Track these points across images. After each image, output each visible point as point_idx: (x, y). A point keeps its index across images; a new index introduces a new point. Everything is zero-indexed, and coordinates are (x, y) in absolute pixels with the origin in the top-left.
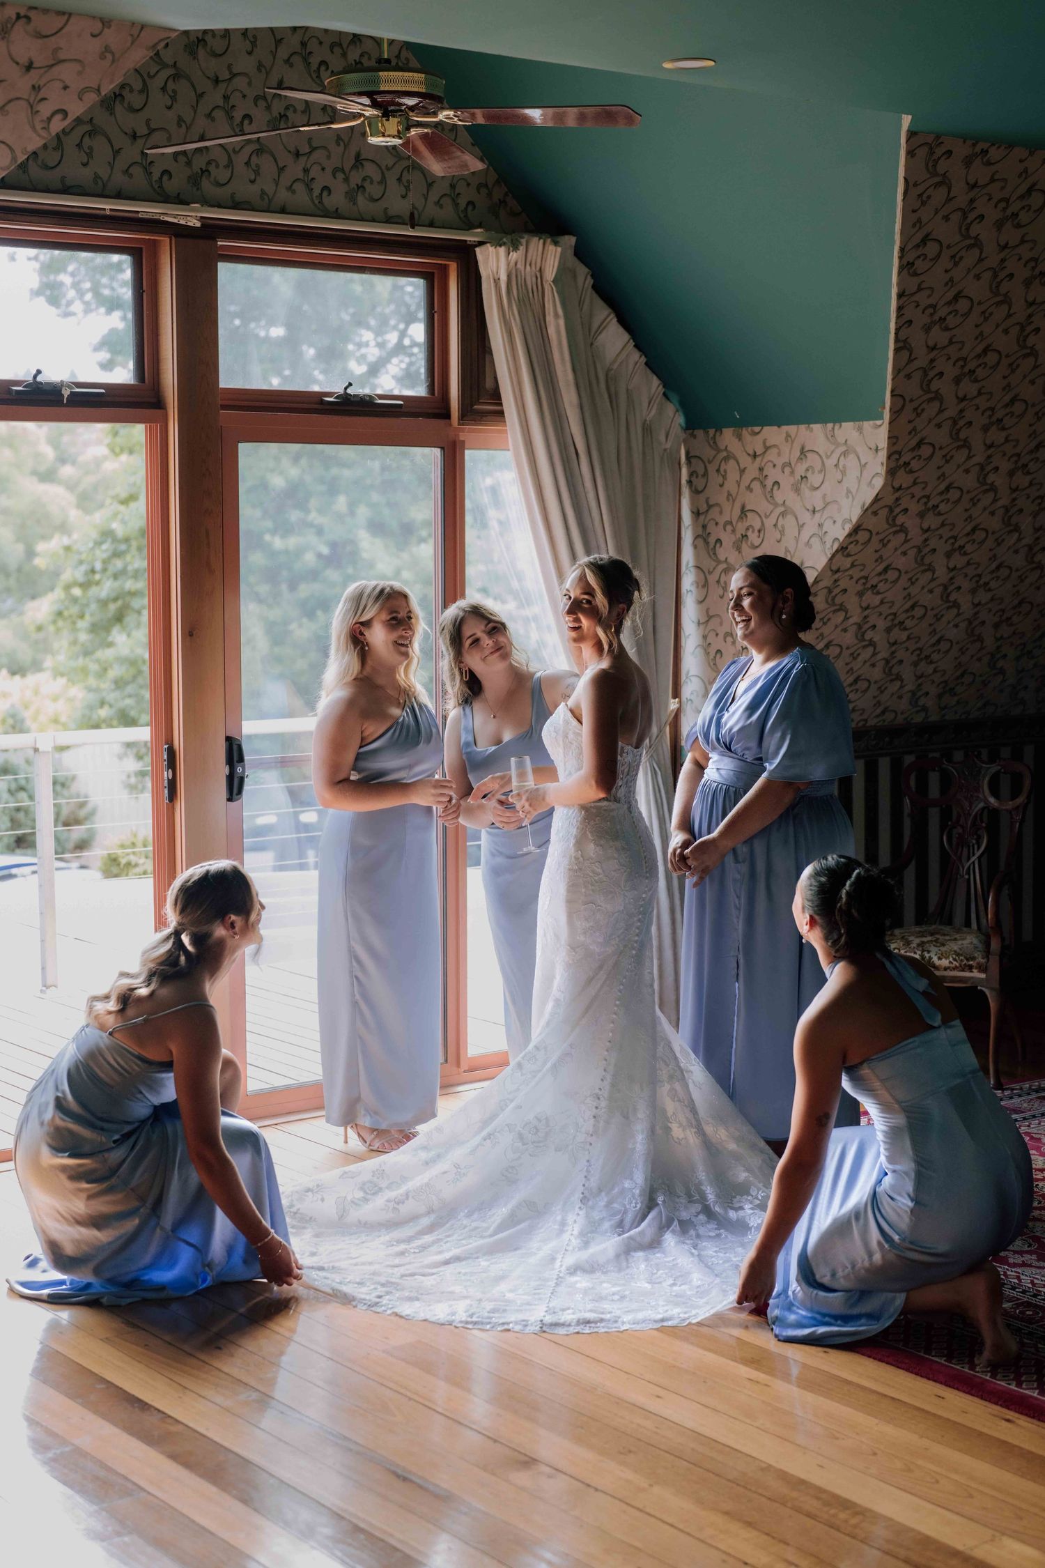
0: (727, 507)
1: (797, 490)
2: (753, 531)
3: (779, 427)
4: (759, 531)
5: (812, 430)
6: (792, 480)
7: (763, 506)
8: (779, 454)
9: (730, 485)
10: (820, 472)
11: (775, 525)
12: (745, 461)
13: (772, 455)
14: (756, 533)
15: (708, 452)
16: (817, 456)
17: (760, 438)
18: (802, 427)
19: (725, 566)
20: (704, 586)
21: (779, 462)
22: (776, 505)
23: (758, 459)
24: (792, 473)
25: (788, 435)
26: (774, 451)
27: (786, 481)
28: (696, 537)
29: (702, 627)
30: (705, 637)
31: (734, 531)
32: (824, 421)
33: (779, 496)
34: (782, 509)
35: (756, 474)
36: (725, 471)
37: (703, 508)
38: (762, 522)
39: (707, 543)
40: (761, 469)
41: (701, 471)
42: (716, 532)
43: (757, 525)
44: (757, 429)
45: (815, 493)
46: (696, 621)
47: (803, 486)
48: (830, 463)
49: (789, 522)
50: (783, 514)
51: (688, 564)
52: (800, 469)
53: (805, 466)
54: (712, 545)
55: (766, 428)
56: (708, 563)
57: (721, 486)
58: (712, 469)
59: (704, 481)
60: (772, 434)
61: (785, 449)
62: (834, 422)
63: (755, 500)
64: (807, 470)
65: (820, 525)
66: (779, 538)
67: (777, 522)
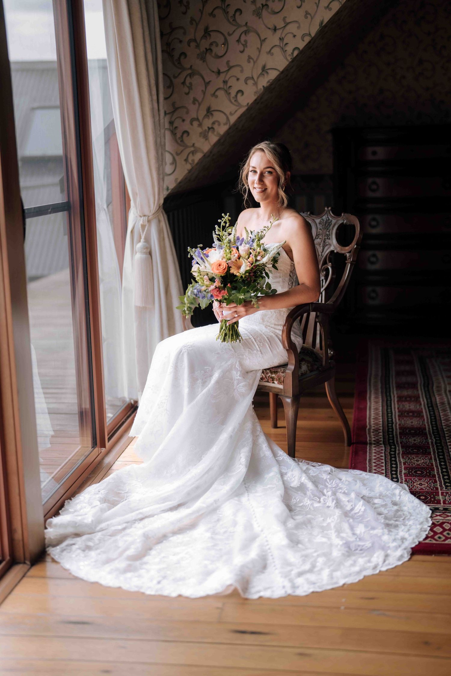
66: (242, 49)
67: (240, 38)
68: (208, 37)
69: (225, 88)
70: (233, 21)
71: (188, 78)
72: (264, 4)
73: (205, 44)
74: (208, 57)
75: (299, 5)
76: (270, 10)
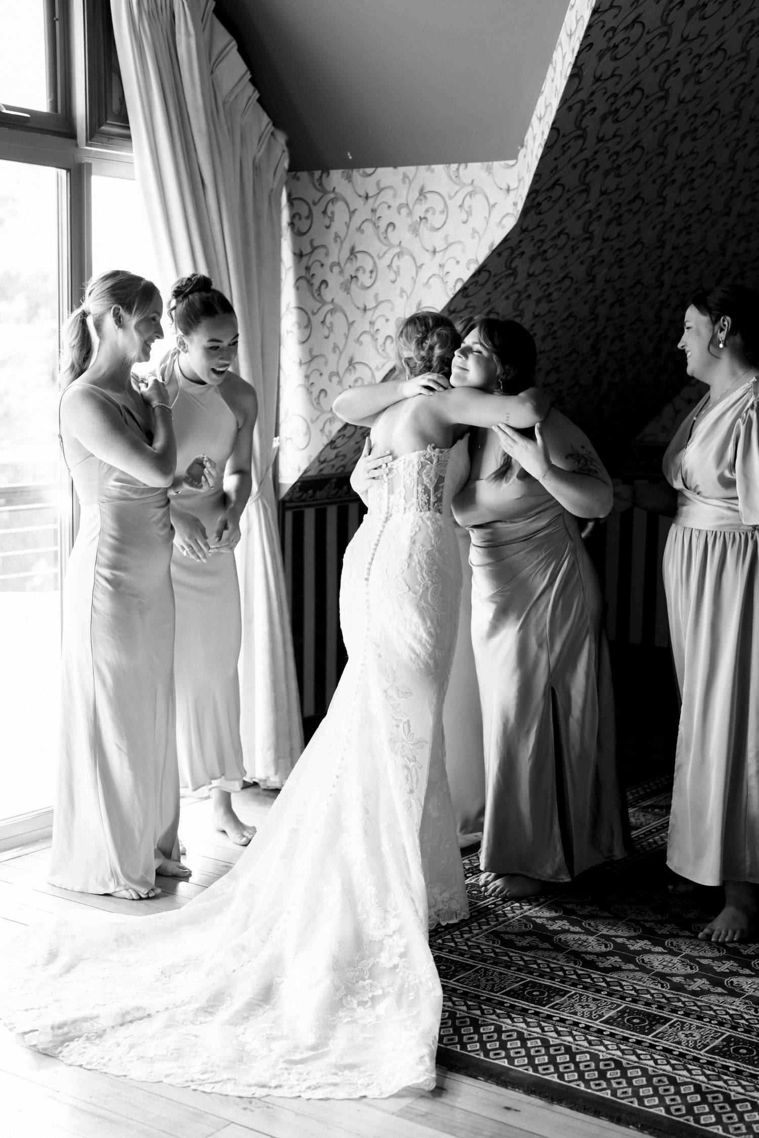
0: (334, 249)
1: (415, 230)
2: (364, 272)
3: (395, 167)
4: (371, 272)
5: (433, 171)
6: (409, 221)
7: (375, 247)
8: (395, 196)
9: (338, 225)
10: (442, 212)
11: (389, 266)
12: (356, 203)
13: (386, 196)
14: (368, 274)
15: (312, 194)
16: (439, 198)
17: (372, 180)
18: (422, 168)
19: (330, 307)
20: (306, 327)
21: (395, 204)
22: (391, 246)
23: (370, 201)
24: (410, 213)
25: (405, 176)
26: (390, 192)
27: (403, 222)
28: (298, 279)
29: (304, 367)
30: (307, 377)
31: (341, 272)
32: (446, 161)
33: (394, 237)
34: (398, 250)
35: (367, 215)
36: (333, 213)
37: (307, 249)
38: (375, 263)
39: (311, 285)
40: (374, 211)
41: (304, 211)
42: (320, 274)
43: (369, 266)
44: (369, 170)
45: (435, 233)
46: (298, 361)
47: (422, 226)
48: (453, 204)
49: (405, 263)
50: (399, 255)
51: (288, 305)
52: (419, 211)
53: (424, 207)
54: (316, 286)
55: (380, 170)
56: (312, 304)
57: (328, 227)
58: (317, 211)
59: (308, 222)
60: (386, 175)
61: (403, 190)
62: (459, 162)
63: (369, 241)
64: (427, 211)
65: (441, 266)
66: (393, 278)
67: (391, 262)
68: (354, 260)
69: (372, 331)
70: (384, 238)
71: (329, 315)
72: (422, 217)
73: (350, 269)
74: (353, 287)
75: (465, 219)
76: (429, 226)
